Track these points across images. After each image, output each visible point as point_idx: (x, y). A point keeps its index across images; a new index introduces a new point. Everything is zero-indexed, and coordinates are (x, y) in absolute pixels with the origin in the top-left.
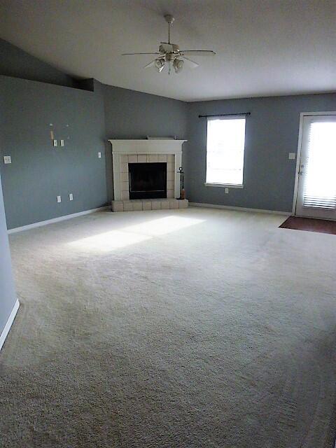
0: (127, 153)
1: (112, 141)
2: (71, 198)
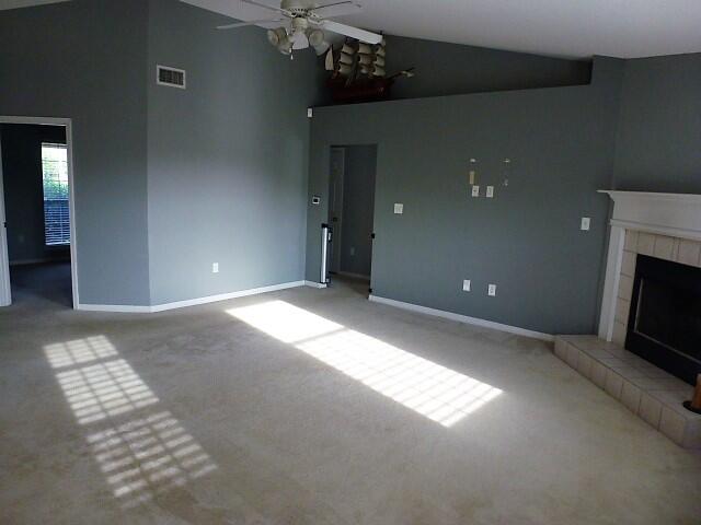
0: (639, 227)
1: (613, 194)
2: (492, 290)
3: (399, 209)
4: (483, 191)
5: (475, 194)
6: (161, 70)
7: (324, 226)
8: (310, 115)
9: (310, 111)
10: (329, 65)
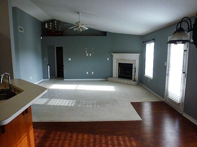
0: (118, 59)
1: (113, 54)
2: (93, 73)
3: (70, 59)
4: (89, 55)
5: (87, 55)
6: (20, 28)
7: (48, 65)
8: (41, 38)
9: (41, 37)
10: (46, 26)
